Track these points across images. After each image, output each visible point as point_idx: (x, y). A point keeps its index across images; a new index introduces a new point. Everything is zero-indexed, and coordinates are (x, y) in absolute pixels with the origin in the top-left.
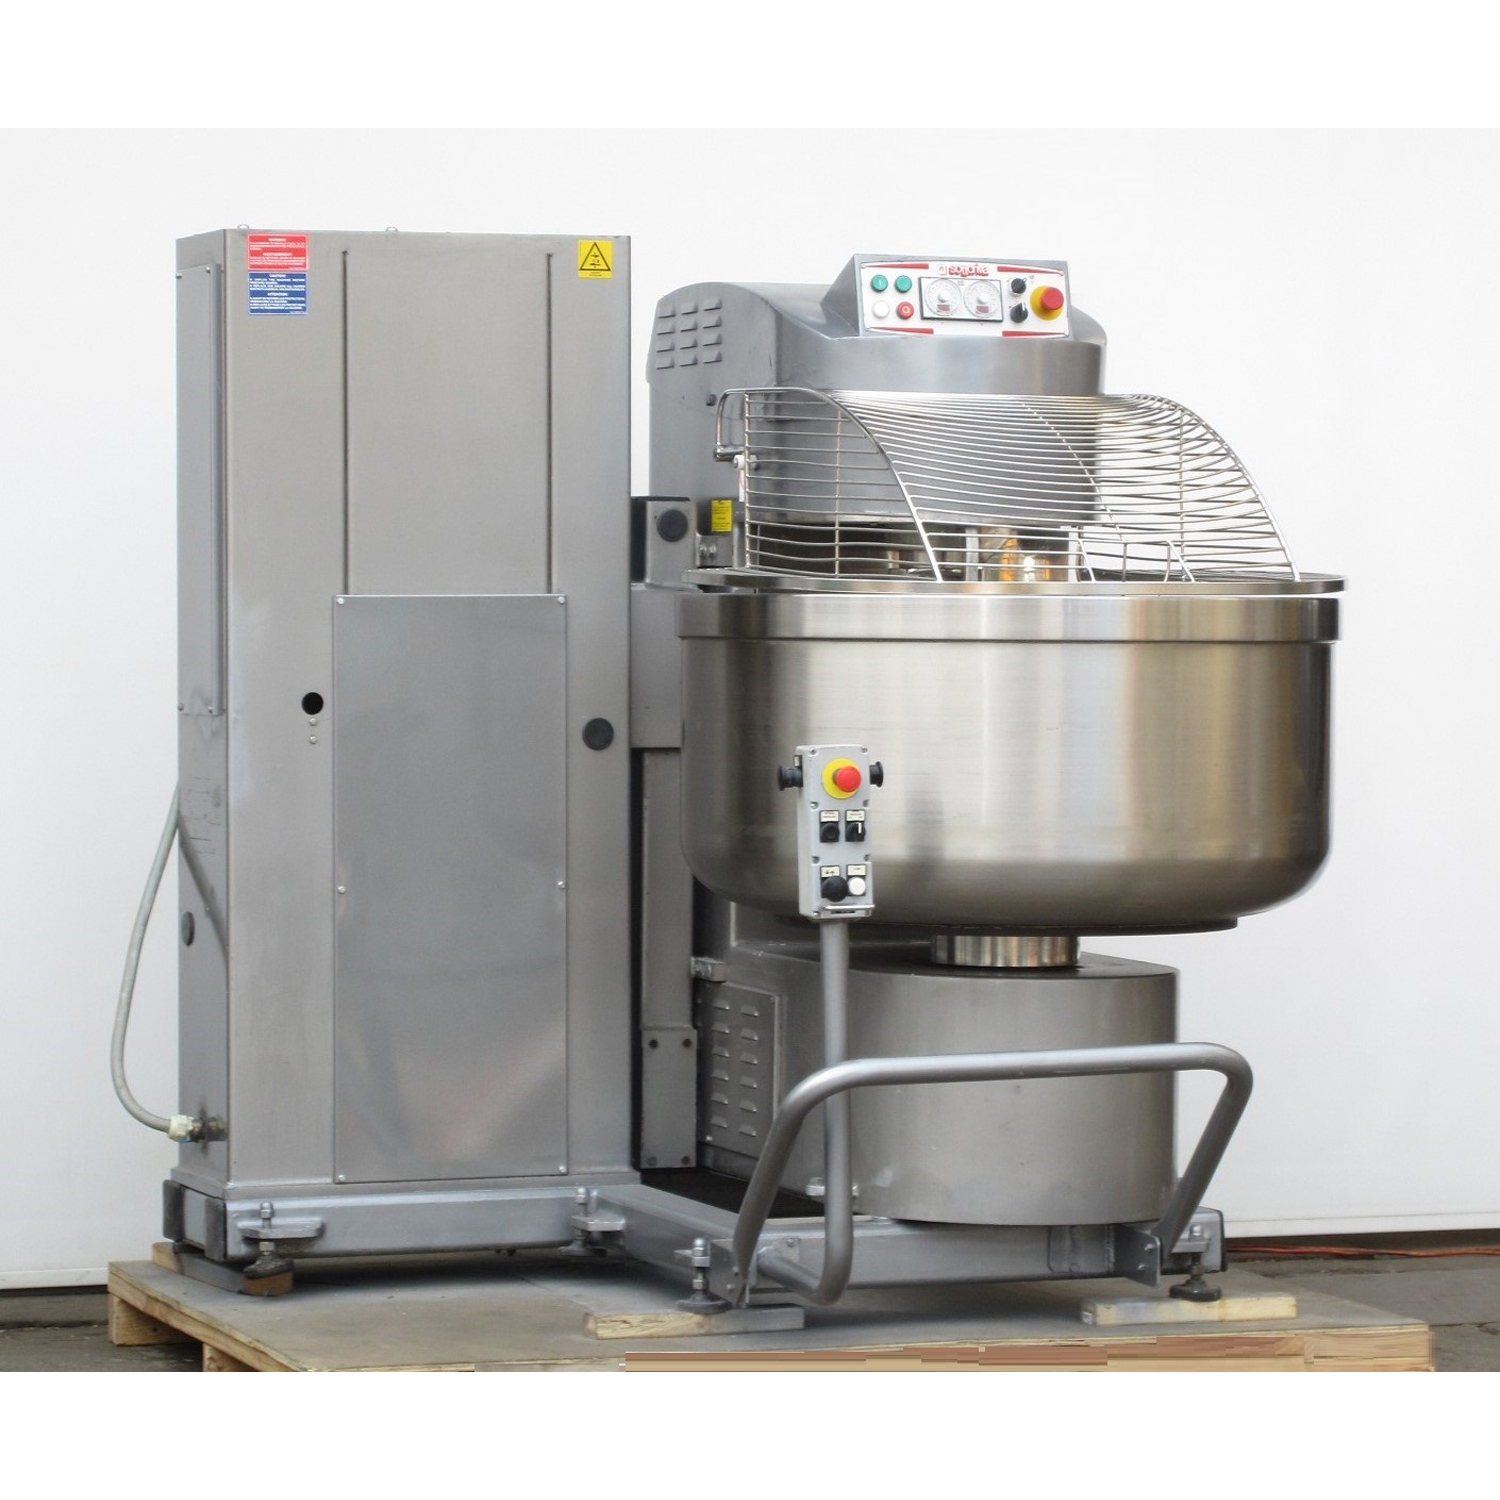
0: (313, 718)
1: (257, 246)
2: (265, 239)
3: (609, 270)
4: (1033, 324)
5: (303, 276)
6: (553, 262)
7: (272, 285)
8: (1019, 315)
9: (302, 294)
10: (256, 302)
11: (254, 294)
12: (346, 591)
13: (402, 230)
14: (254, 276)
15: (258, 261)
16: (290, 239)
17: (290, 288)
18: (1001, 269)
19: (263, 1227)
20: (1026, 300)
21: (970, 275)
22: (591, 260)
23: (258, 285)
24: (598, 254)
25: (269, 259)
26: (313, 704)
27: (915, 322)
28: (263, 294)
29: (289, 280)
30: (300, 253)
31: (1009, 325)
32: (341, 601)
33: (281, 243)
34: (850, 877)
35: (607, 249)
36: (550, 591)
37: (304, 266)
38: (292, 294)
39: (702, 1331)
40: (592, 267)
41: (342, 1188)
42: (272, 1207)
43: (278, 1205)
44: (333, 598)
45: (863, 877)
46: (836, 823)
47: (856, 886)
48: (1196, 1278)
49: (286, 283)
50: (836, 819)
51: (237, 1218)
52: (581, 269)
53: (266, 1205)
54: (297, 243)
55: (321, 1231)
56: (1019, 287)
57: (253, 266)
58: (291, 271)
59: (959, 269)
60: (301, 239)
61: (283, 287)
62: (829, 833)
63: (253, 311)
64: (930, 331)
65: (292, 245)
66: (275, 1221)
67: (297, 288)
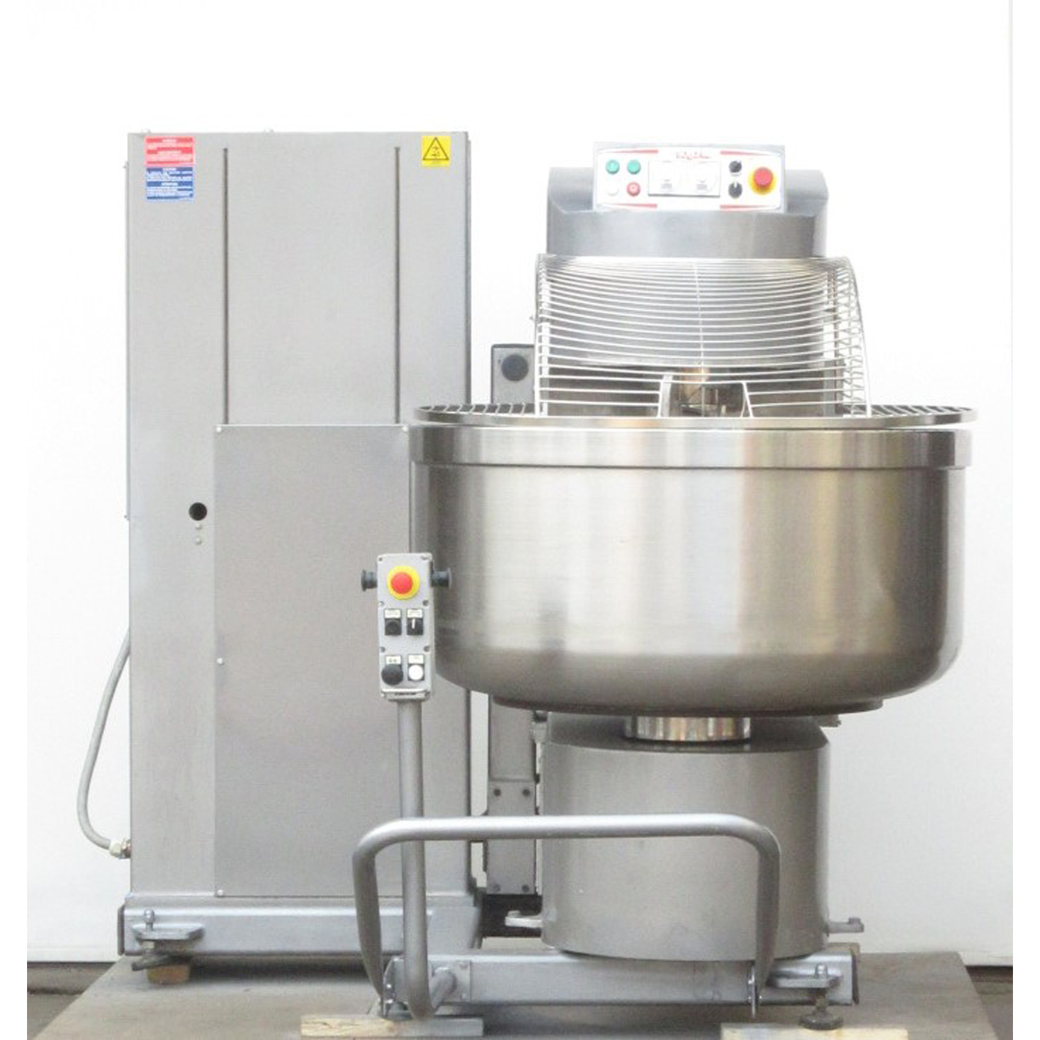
0: (197, 523)
1: (153, 146)
2: (158, 140)
3: (447, 159)
4: (750, 197)
5: (190, 169)
6: (401, 154)
7: (163, 177)
8: (736, 191)
9: (190, 183)
10: (153, 191)
11: (150, 184)
12: (226, 420)
13: (276, 130)
14: (149, 170)
15: (154, 158)
16: (180, 140)
17: (179, 179)
18: (723, 153)
19: (146, 929)
20: (745, 179)
21: (695, 158)
22: (432, 151)
23: (154, 177)
24: (438, 146)
25: (163, 156)
26: (198, 512)
27: (642, 198)
28: (158, 184)
29: (178, 173)
30: (188, 151)
31: (728, 200)
32: (219, 429)
33: (173, 144)
34: (410, 665)
35: (446, 143)
36: (397, 421)
37: (192, 161)
38: (180, 183)
39: (392, 1034)
40: (433, 157)
41: (222, 900)
42: (153, 914)
43: (158, 912)
44: (215, 427)
45: (423, 666)
46: (399, 620)
47: (415, 673)
48: (821, 1010)
49: (178, 175)
50: (398, 616)
51: (132, 921)
52: (424, 159)
53: (148, 912)
54: (185, 143)
55: (197, 936)
56: (736, 168)
57: (149, 163)
58: (179, 165)
59: (685, 153)
60: (189, 140)
61: (174, 178)
62: (393, 628)
63: (149, 198)
64: (655, 206)
65: (182, 145)
66: (155, 926)
67: (185, 179)
